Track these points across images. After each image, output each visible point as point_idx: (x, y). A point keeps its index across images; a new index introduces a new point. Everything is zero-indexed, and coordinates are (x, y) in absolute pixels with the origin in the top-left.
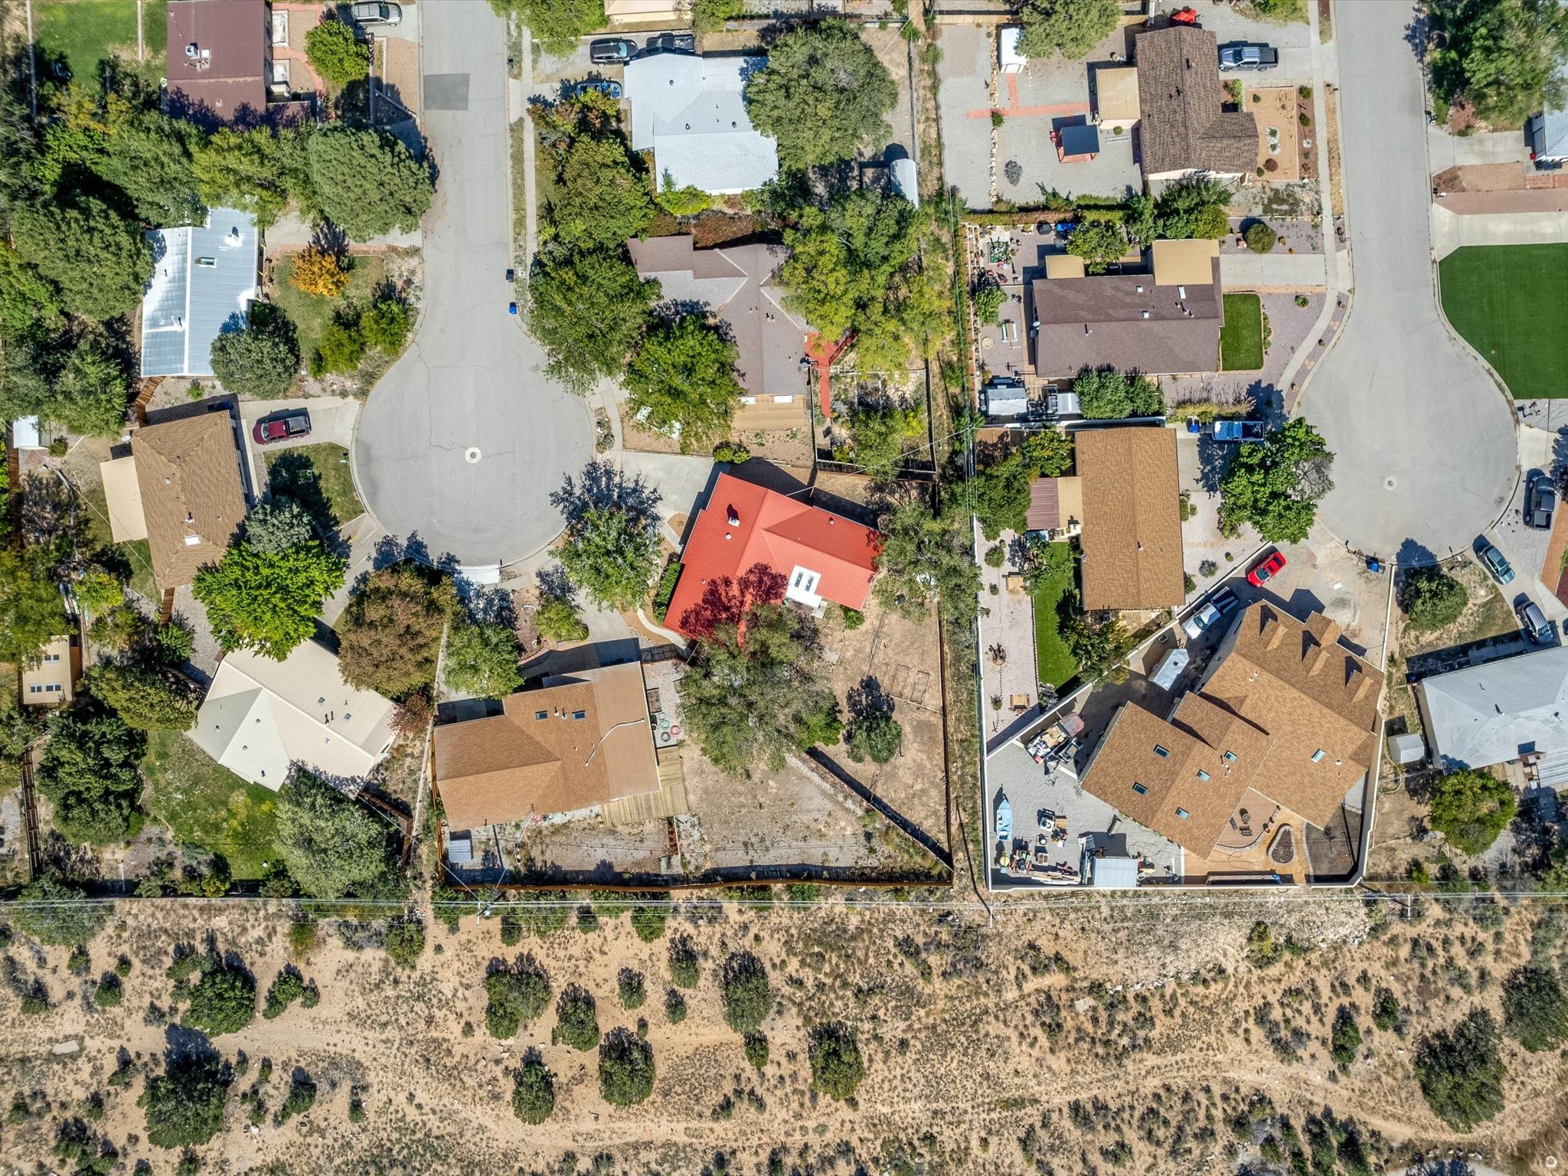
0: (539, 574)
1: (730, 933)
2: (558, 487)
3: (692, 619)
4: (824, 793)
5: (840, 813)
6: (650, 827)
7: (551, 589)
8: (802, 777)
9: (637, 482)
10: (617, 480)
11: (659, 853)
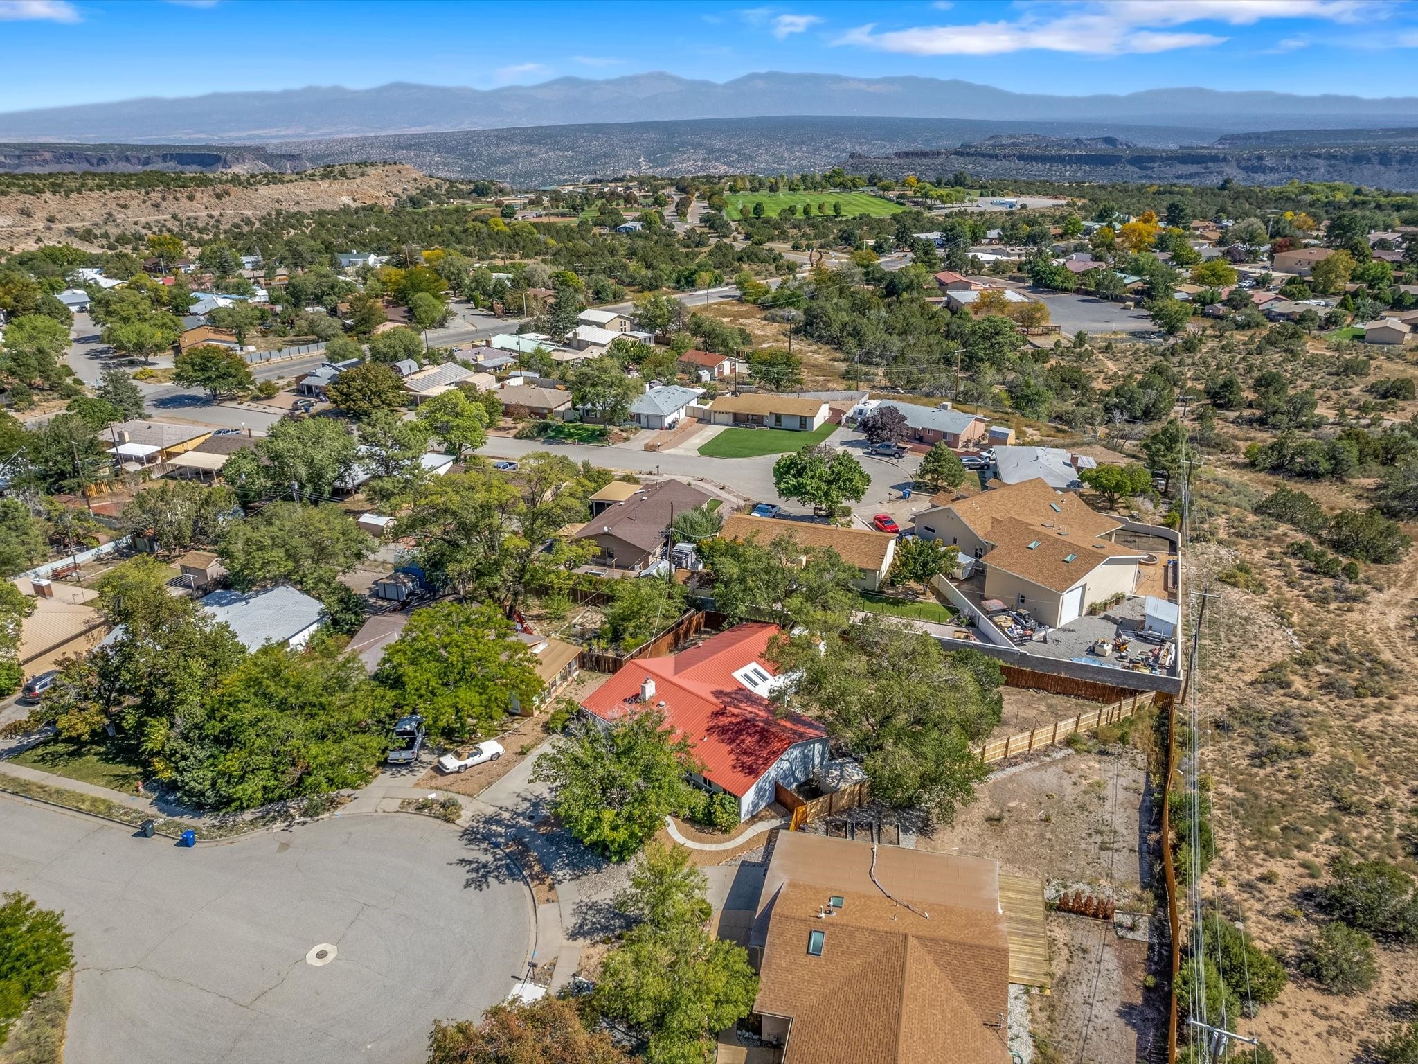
0: (573, 936)
1: (1259, 906)
2: (463, 874)
3: (748, 760)
4: (1035, 769)
5: (1068, 764)
6: (1061, 934)
7: (605, 929)
8: (1011, 779)
9: (525, 800)
10: (506, 815)
11: (1111, 936)
